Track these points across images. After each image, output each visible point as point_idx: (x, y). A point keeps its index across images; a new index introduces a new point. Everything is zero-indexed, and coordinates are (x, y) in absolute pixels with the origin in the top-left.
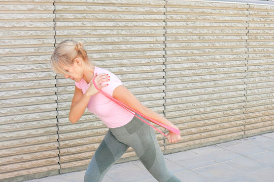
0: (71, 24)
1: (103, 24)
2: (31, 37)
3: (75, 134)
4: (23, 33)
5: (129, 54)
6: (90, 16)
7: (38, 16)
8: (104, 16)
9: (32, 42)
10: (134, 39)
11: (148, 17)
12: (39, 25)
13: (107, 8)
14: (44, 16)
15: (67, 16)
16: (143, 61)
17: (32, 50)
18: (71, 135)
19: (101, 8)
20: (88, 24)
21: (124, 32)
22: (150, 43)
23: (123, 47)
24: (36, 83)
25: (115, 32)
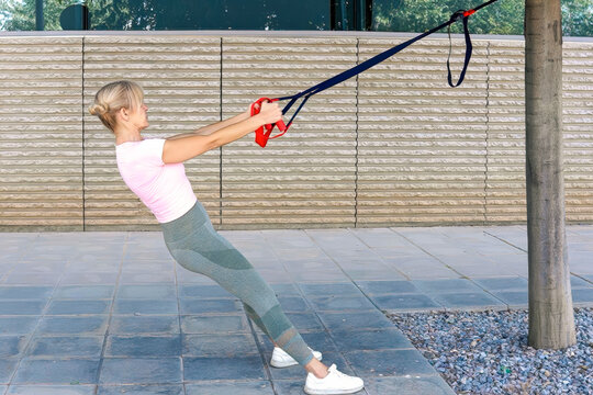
0: (100, 66)
1: (138, 66)
2: (57, 79)
3: (102, 187)
4: (48, 76)
5: (170, 101)
6: (123, 57)
7: (63, 57)
8: (140, 57)
9: (58, 84)
10: (176, 84)
11: (196, 57)
12: (65, 67)
13: (143, 49)
14: (71, 58)
15: (97, 57)
16: (190, 110)
17: (58, 93)
18: (96, 188)
19: (136, 48)
20: (120, 66)
21: (164, 76)
22: (198, 88)
23: (163, 92)
24: (60, 127)
25: (152, 75)
